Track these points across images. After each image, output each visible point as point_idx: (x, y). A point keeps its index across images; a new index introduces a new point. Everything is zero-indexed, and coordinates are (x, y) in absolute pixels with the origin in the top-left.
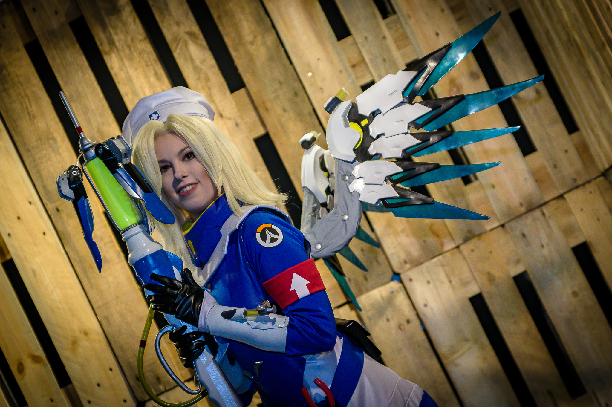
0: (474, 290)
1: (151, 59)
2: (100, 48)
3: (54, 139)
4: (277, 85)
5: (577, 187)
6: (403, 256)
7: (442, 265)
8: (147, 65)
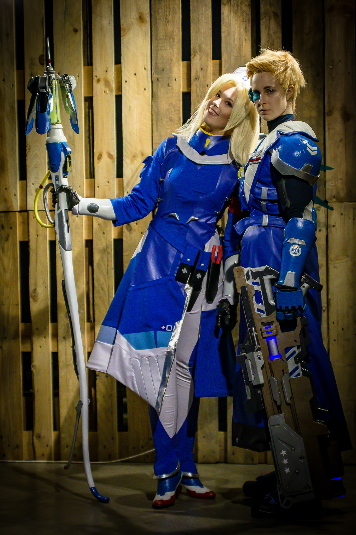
1: (247, 18)
3: (174, 39)
6: (334, 193)
8: (243, 21)
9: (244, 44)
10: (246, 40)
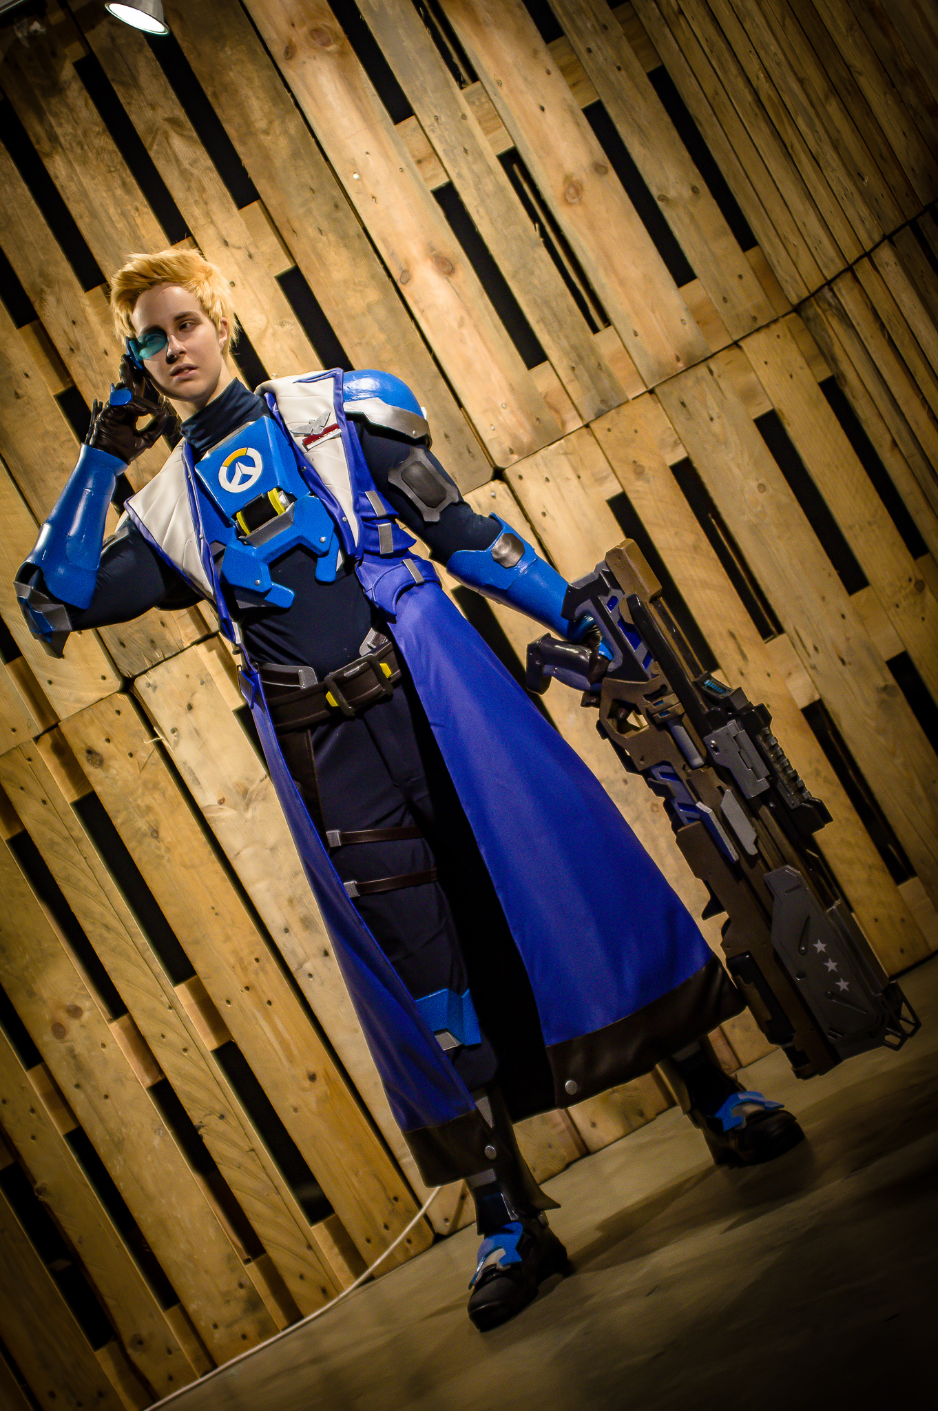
0: (613, 489)
1: (115, 161)
2: (36, 147)
4: (308, 195)
5: (758, 330)
6: (507, 444)
7: (566, 454)
8: (111, 172)
9: (139, 221)
10: (137, 209)
